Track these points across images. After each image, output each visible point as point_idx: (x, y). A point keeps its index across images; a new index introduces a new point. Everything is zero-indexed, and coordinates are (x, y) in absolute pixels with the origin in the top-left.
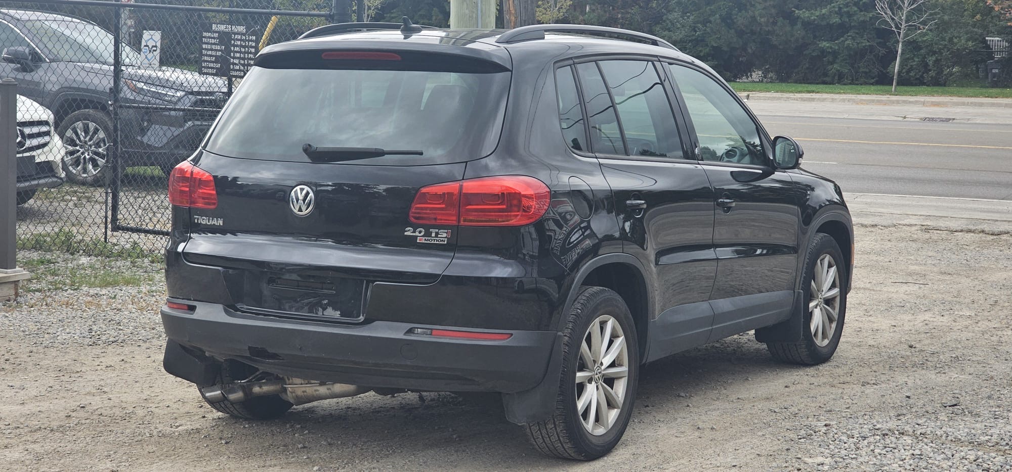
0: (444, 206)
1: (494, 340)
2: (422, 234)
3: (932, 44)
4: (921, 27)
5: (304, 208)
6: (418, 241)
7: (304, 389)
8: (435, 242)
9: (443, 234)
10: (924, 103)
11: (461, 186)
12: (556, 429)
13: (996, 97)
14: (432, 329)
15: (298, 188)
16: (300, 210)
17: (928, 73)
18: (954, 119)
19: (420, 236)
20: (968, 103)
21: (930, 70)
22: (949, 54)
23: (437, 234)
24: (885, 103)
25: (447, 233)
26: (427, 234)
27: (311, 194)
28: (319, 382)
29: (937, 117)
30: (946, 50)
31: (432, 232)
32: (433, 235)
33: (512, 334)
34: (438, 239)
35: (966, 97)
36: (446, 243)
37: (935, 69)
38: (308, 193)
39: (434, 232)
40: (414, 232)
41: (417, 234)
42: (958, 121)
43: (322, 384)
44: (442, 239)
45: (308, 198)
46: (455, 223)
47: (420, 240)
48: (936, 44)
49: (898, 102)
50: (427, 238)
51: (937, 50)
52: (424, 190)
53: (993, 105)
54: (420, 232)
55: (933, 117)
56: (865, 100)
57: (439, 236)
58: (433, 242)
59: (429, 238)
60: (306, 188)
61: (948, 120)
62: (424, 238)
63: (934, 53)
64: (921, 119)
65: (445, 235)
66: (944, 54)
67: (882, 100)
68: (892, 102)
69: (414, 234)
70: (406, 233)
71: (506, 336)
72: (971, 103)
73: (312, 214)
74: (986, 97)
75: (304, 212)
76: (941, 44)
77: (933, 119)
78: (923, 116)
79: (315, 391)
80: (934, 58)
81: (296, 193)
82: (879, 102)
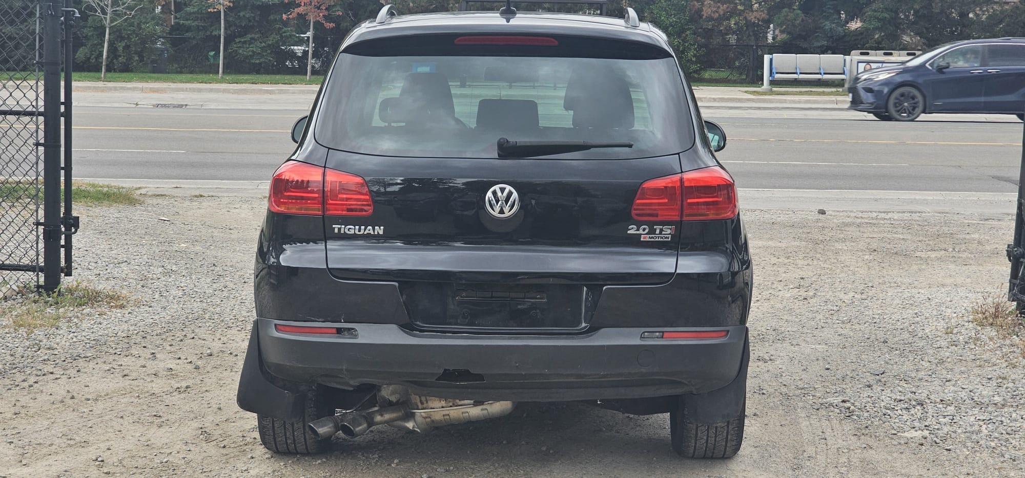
0: (667, 201)
1: (712, 338)
2: (647, 231)
3: (121, 29)
4: (128, 13)
5: (506, 209)
6: (642, 239)
7: (445, 413)
8: (660, 240)
9: (668, 231)
10: (142, 90)
11: (681, 180)
12: (728, 427)
13: (210, 83)
14: (663, 332)
15: (497, 187)
16: (502, 212)
17: (117, 59)
18: (186, 105)
19: (644, 233)
20: (187, 88)
21: (120, 56)
22: (138, 40)
23: (661, 230)
24: (103, 90)
25: (671, 229)
26: (652, 231)
27: (515, 195)
28: (472, 402)
29: (169, 103)
30: (134, 36)
31: (656, 229)
32: (658, 232)
33: (728, 331)
34: (662, 236)
35: (181, 83)
36: (670, 239)
37: (125, 55)
38: (510, 194)
39: (658, 228)
40: (638, 230)
41: (641, 232)
42: (192, 107)
43: (477, 403)
44: (666, 236)
45: (512, 199)
46: (677, 218)
47: (645, 238)
48: (124, 30)
49: (115, 89)
50: (651, 236)
51: (126, 36)
52: (646, 185)
53: (211, 90)
54: (644, 230)
55: (165, 103)
56: (81, 87)
57: (663, 233)
58: (657, 240)
59: (653, 236)
60: (508, 188)
61: (181, 106)
62: (648, 236)
63: (122, 39)
64: (154, 105)
65: (669, 231)
66: (133, 40)
67: (99, 87)
68: (110, 89)
69: (638, 232)
70: (629, 232)
71: (724, 333)
72: (190, 89)
73: (515, 215)
74: (200, 83)
75: (508, 213)
76: (130, 30)
77: (165, 105)
78: (155, 102)
79: (462, 413)
80: (124, 44)
81: (494, 193)
82: (96, 89)
